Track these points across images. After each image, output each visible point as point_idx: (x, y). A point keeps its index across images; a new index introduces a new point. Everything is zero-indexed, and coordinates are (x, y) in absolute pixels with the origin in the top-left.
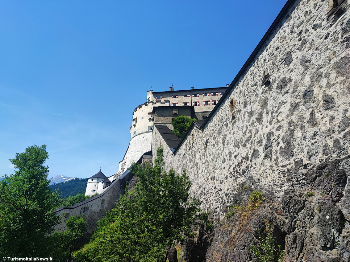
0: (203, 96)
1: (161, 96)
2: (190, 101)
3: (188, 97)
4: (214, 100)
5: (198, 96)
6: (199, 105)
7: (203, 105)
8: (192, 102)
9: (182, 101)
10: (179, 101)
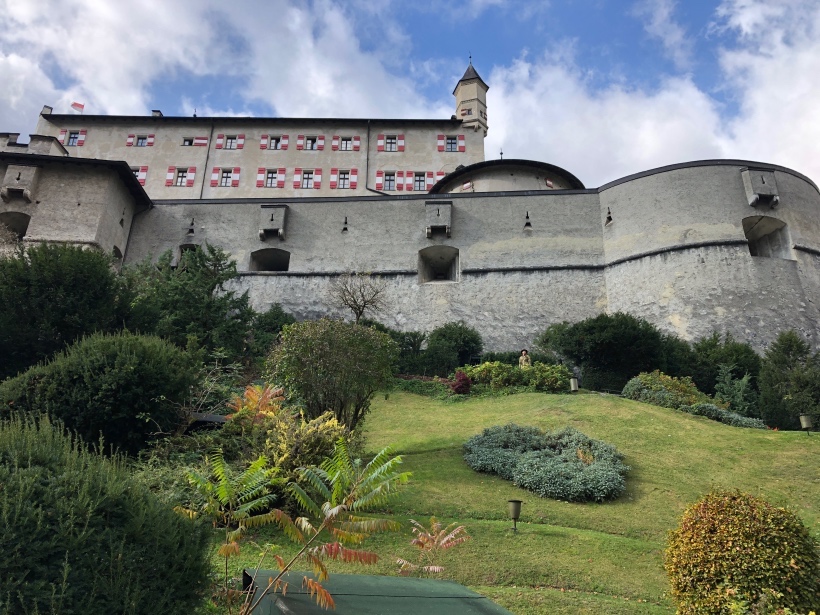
0: (263, 147)
1: (84, 132)
2: (199, 164)
3: (197, 145)
4: (302, 168)
5: (241, 147)
6: (236, 185)
7: (255, 184)
8: (209, 170)
9: (168, 160)
10: (155, 159)
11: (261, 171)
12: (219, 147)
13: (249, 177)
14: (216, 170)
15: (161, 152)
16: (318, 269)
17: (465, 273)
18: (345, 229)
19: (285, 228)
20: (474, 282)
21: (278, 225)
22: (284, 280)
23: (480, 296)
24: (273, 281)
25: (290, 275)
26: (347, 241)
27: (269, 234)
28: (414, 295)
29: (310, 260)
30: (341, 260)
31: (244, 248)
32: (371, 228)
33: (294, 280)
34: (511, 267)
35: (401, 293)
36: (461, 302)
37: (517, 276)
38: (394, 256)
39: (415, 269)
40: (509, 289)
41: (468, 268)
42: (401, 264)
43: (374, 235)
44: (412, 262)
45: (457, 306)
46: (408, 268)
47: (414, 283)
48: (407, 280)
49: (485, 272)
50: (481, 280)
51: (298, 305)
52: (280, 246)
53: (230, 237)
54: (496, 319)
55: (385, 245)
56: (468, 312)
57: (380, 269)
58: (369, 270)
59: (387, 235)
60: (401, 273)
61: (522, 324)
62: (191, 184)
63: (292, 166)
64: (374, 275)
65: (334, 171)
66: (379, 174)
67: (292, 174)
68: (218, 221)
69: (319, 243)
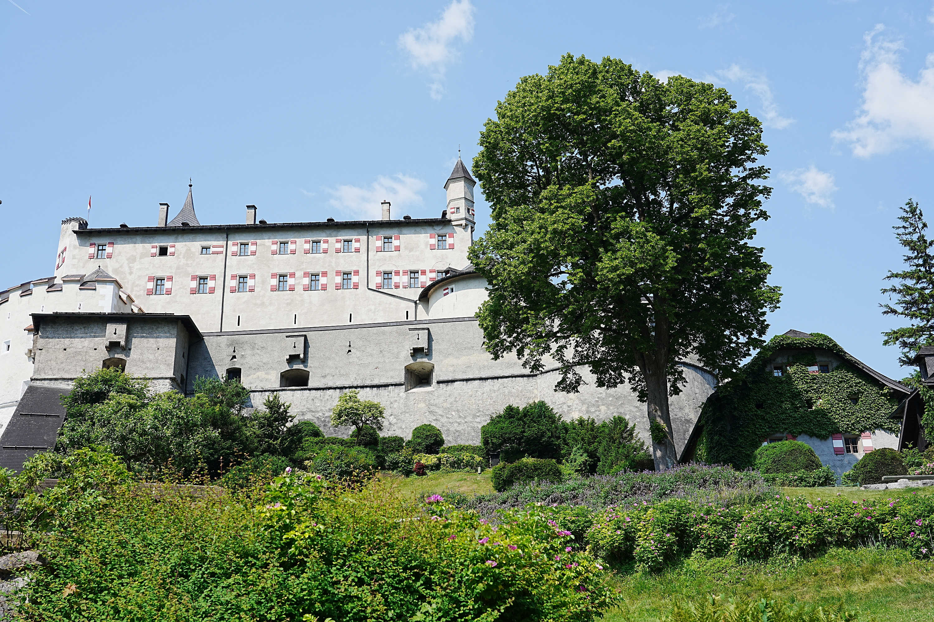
0: (273, 253)
1: (111, 244)
2: (218, 272)
3: (214, 253)
4: (310, 271)
5: (254, 253)
7: (269, 288)
8: (228, 277)
9: (190, 269)
10: (178, 268)
11: (273, 276)
12: (234, 254)
13: (263, 282)
14: (233, 277)
15: (183, 261)
16: (330, 384)
17: (439, 382)
18: (350, 351)
19: (304, 353)
20: (445, 389)
21: (300, 351)
22: (306, 394)
23: (449, 399)
24: (298, 394)
25: (310, 390)
26: (351, 360)
27: (293, 359)
28: (402, 401)
29: (324, 377)
30: (347, 375)
31: (276, 370)
32: (369, 350)
33: (313, 393)
34: (471, 377)
35: (392, 400)
36: (436, 405)
37: (476, 384)
38: (387, 372)
39: (402, 380)
40: (470, 393)
41: (441, 379)
42: (392, 377)
43: (371, 355)
44: (401, 377)
45: (433, 408)
46: (397, 381)
47: (401, 392)
48: (396, 390)
49: (453, 381)
50: (450, 386)
51: (318, 412)
52: (301, 367)
53: (264, 361)
54: (460, 417)
55: (379, 362)
56: (441, 413)
57: (376, 382)
58: (368, 383)
59: (381, 355)
60: (392, 385)
61: (478, 420)
62: (212, 291)
63: (301, 270)
64: (372, 387)
65: (338, 273)
66: (378, 273)
67: (301, 278)
68: (253, 348)
69: (330, 363)
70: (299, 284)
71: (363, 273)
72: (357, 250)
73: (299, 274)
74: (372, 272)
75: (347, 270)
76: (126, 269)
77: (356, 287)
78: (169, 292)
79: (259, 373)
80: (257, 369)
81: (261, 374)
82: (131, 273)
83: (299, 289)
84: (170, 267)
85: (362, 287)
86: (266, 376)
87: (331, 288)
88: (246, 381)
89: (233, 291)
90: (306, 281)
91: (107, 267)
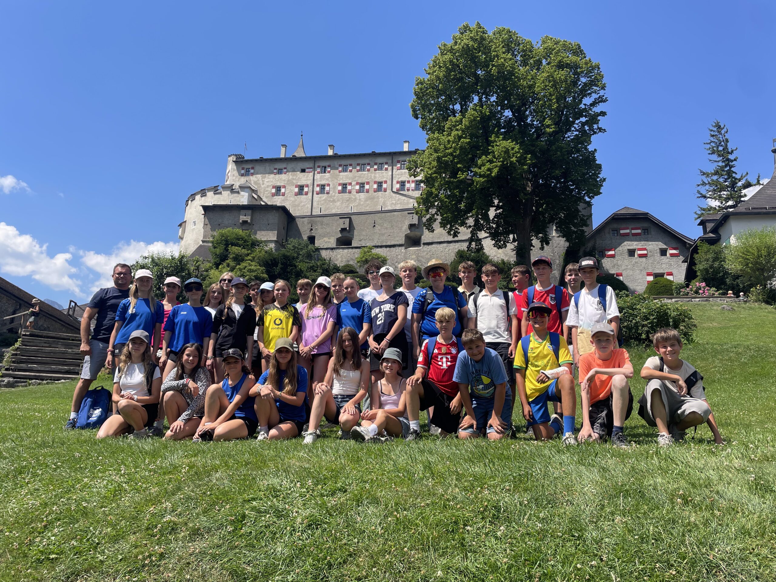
0: (340, 172)
1: (253, 168)
2: (310, 182)
3: (307, 172)
4: (360, 181)
5: (329, 172)
6: (328, 193)
7: (337, 192)
8: (315, 186)
9: (294, 181)
10: (288, 181)
11: (340, 184)
12: (318, 173)
13: (334, 188)
14: (318, 185)
15: (291, 177)
16: (364, 244)
17: (424, 244)
18: (374, 226)
19: (349, 227)
20: (427, 248)
21: (347, 226)
22: (350, 250)
23: (429, 253)
24: (346, 251)
25: (352, 248)
26: (375, 231)
27: (343, 230)
28: (403, 255)
29: (360, 240)
30: (373, 240)
31: (333, 236)
32: (385, 225)
33: (354, 250)
34: (443, 241)
35: (397, 254)
36: (422, 257)
37: (445, 245)
38: (395, 237)
39: (403, 243)
40: (441, 250)
41: (425, 242)
42: (398, 241)
43: (387, 228)
44: (402, 241)
45: (420, 258)
46: (400, 243)
47: (403, 249)
48: (400, 248)
49: (432, 243)
50: (430, 247)
52: (347, 235)
53: (328, 232)
55: (391, 232)
56: (424, 261)
57: (389, 244)
58: (384, 244)
59: (392, 228)
60: (398, 245)
62: (307, 193)
63: (355, 181)
64: (386, 246)
65: (375, 182)
66: (398, 182)
67: (354, 185)
68: (322, 225)
69: (364, 233)
70: (353, 189)
71: (389, 182)
72: (386, 169)
73: (353, 183)
74: (395, 182)
75: (380, 180)
76: (261, 182)
77: (385, 190)
78: (283, 195)
79: (325, 239)
80: (324, 237)
81: (326, 239)
82: (263, 184)
83: (354, 192)
84: (284, 180)
85: (389, 191)
86: (329, 240)
87: (371, 191)
88: (318, 243)
89: (317, 194)
90: (357, 187)
91: (251, 180)
